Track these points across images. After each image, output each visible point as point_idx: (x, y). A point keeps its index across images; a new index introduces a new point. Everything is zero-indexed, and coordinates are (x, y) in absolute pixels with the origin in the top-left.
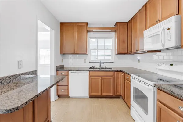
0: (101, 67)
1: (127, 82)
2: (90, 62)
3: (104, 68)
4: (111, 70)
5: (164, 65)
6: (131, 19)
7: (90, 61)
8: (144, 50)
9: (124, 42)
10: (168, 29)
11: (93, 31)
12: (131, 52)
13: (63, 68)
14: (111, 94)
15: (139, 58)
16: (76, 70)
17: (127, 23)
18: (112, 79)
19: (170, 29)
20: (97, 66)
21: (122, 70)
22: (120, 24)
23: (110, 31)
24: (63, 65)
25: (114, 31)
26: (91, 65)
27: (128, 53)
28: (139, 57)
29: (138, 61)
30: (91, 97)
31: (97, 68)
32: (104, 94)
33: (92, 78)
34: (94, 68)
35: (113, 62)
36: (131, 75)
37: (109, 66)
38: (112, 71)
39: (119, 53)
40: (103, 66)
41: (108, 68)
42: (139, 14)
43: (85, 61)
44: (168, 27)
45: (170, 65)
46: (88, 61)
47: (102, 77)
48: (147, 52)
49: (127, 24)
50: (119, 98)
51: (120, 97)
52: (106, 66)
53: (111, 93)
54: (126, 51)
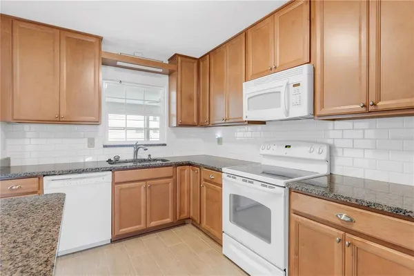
0: (138, 158)
1: (207, 187)
2: (105, 146)
3: (145, 160)
4: (165, 164)
5: (276, 146)
6: (208, 53)
7: (105, 144)
8: (244, 119)
9: (191, 99)
10: (294, 86)
11: (119, 63)
12: (208, 123)
13: (9, 167)
14: (169, 220)
15: (219, 135)
16: (70, 172)
17: (199, 61)
18: (170, 184)
19: (298, 85)
20: (127, 154)
21: (192, 161)
22: (184, 59)
23: (161, 70)
24: (8, 160)
25: (168, 72)
26: (111, 154)
27: (199, 124)
28: (219, 133)
29: (217, 140)
30: (116, 239)
31: (126, 162)
32: (153, 224)
33: (121, 189)
34: (117, 161)
35: (165, 145)
36: (224, 169)
37: (157, 153)
38: (170, 165)
39: (182, 125)
40: (143, 155)
41: (155, 160)
42: (228, 47)
43: (91, 143)
44: (296, 82)
45: (286, 147)
46: (99, 143)
47: (148, 182)
48: (247, 123)
49: (196, 61)
50: (184, 224)
51: (187, 221)
52: (150, 155)
53: (168, 218)
54: (195, 121)
